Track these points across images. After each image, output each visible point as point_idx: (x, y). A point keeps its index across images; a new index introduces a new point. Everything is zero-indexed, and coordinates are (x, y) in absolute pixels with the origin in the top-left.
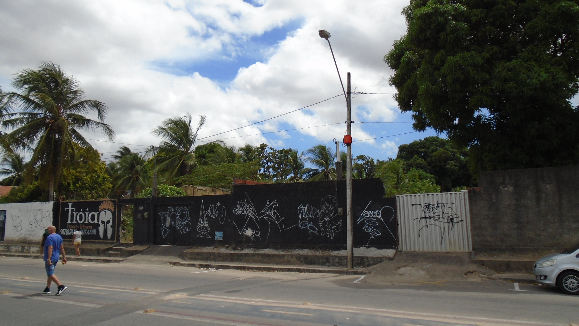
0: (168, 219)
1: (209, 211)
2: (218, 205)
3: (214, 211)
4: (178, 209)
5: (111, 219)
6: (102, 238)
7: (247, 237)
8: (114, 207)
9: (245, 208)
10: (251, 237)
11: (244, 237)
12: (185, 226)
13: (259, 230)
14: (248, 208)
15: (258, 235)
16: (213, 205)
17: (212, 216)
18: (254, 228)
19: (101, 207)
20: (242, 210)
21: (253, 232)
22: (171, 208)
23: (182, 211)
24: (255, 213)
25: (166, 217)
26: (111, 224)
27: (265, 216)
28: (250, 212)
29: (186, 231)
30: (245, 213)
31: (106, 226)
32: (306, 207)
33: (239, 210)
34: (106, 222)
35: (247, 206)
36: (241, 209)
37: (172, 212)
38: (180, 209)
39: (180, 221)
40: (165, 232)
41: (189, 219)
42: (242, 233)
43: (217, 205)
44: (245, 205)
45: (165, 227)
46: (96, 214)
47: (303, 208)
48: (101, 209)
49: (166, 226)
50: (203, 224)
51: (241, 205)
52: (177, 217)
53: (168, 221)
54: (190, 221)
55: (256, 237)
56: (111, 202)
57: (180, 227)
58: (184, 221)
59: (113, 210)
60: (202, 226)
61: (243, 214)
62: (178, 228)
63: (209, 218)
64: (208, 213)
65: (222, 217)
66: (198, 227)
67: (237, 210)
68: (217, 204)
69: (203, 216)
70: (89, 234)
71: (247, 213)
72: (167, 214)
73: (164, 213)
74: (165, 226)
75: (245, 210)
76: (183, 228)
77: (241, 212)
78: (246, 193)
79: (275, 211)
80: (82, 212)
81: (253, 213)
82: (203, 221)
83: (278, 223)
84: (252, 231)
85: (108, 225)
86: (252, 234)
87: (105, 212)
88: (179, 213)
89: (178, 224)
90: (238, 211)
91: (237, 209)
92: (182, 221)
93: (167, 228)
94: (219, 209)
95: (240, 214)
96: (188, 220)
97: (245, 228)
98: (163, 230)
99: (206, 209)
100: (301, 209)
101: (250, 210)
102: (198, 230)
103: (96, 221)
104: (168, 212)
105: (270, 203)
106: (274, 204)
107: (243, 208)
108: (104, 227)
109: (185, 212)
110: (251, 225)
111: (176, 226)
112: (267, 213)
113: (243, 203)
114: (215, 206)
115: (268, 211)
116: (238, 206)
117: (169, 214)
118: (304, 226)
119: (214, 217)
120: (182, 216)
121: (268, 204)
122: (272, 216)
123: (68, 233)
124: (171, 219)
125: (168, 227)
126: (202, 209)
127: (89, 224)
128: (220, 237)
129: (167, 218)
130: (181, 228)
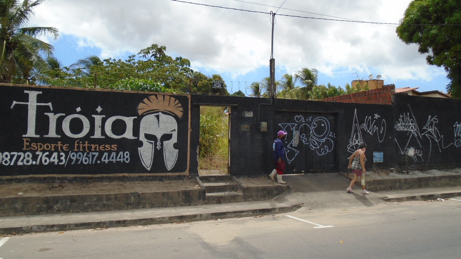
0: (296, 134)
1: (365, 124)
2: (377, 117)
3: (371, 125)
4: (312, 119)
5: (174, 130)
6: (149, 169)
7: (410, 158)
8: (181, 109)
9: (407, 123)
10: (414, 158)
11: (407, 158)
12: (324, 144)
13: (421, 149)
14: (410, 124)
15: (420, 155)
16: (370, 117)
17: (368, 131)
18: (417, 147)
19: (142, 108)
20: (404, 126)
21: (416, 152)
22: (301, 118)
23: (319, 123)
24: (417, 130)
25: (292, 131)
26: (174, 140)
27: (426, 133)
28: (412, 128)
29: (326, 152)
30: (407, 129)
31: (162, 145)
32: (460, 125)
33: (402, 126)
34: (159, 137)
35: (410, 121)
36: (403, 124)
37: (302, 123)
38: (316, 120)
39: (317, 137)
40: (291, 154)
41: (330, 135)
42: (405, 153)
43: (375, 118)
44: (407, 119)
45: (291, 146)
46: (129, 121)
47: (458, 125)
48: (145, 110)
49: (293, 146)
50: (357, 142)
51: (403, 118)
52: (311, 132)
53: (295, 138)
54: (331, 138)
55: (418, 157)
56: (173, 99)
57: (316, 146)
58: (323, 137)
59: (180, 114)
60: (354, 144)
61: (405, 130)
62: (314, 147)
63: (364, 133)
64: (364, 127)
65: (381, 133)
66: (350, 146)
67: (399, 125)
68: (375, 116)
69: (356, 131)
70: (107, 161)
71: (410, 129)
72: (293, 126)
73: (289, 124)
74: (292, 144)
75: (408, 125)
76: (320, 148)
77: (403, 127)
78: (408, 105)
79: (435, 128)
80: (79, 113)
81: (416, 130)
82: (357, 138)
83: (437, 141)
84: (414, 150)
85: (165, 143)
86: (415, 154)
87: (158, 117)
88: (314, 126)
89: (313, 142)
90: (400, 127)
91: (399, 123)
92: (320, 138)
93: (295, 148)
94: (378, 123)
95: (403, 130)
96: (328, 137)
97: (407, 148)
98: (287, 151)
99: (361, 122)
100: (456, 127)
101: (413, 125)
102: (350, 150)
103: (129, 134)
104: (296, 123)
105: (431, 119)
106: (434, 120)
107: (405, 123)
108: (155, 148)
109: (325, 124)
110: (414, 144)
111: (310, 144)
112: (428, 130)
113: (406, 117)
114: (373, 119)
115: (429, 128)
116: (400, 120)
117: (296, 127)
118: (458, 145)
119: (371, 133)
120: (319, 130)
121: (429, 119)
122: (433, 133)
123: (28, 161)
124: (301, 133)
125: (296, 146)
126: (356, 122)
127: (107, 140)
128: (379, 159)
129: (295, 132)
130: (318, 147)
